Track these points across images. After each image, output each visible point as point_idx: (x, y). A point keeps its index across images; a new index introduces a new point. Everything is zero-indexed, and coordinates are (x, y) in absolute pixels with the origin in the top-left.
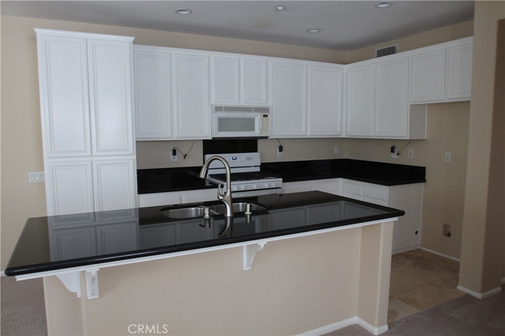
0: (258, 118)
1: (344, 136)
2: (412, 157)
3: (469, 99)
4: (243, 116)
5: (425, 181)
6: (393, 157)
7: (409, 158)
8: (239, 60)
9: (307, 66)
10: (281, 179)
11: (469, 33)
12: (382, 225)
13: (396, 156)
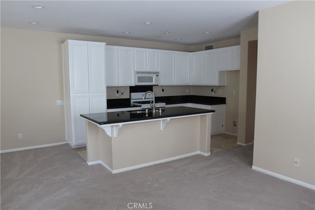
0: (154, 77)
1: (191, 85)
2: (220, 94)
3: (239, 70)
4: (148, 76)
5: (226, 103)
6: (212, 94)
7: (219, 94)
8: (146, 51)
9: (175, 53)
10: (165, 103)
11: (239, 44)
12: (207, 115)
13: (214, 93)
